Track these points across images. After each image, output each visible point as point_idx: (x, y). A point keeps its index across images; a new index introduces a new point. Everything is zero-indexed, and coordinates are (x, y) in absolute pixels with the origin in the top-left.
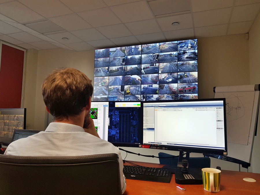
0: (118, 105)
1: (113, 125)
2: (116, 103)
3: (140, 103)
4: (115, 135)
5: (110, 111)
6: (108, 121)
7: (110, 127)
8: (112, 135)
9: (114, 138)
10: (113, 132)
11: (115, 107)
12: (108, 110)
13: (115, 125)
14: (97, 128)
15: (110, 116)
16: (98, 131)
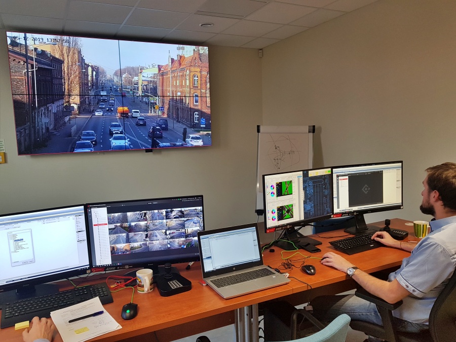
0: (312, 174)
1: (308, 199)
2: (310, 172)
3: (330, 169)
4: (310, 210)
5: (304, 182)
6: (302, 195)
7: (305, 202)
8: (308, 210)
9: (310, 212)
10: (309, 207)
11: (309, 176)
12: (302, 182)
13: (310, 199)
14: (292, 206)
15: (305, 189)
16: (294, 209)
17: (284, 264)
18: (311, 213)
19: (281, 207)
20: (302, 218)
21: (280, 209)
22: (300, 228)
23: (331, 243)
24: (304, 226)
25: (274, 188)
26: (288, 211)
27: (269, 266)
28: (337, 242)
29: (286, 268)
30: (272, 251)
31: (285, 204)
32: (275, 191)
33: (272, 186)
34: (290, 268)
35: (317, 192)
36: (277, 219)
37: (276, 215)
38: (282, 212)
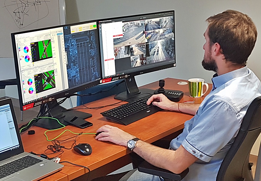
0: (75, 29)
1: (72, 62)
2: (72, 27)
4: (75, 76)
5: (66, 41)
6: (65, 57)
7: (68, 67)
8: (72, 77)
9: (75, 80)
10: (73, 73)
11: (71, 33)
12: (63, 40)
13: (74, 62)
14: (53, 73)
15: (67, 49)
16: (55, 76)
17: (51, 148)
18: (77, 79)
19: (39, 75)
20: (67, 87)
21: (39, 78)
22: (64, 100)
23: (103, 114)
24: (68, 96)
25: (28, 51)
26: (49, 80)
27: (32, 153)
28: (110, 112)
29: (55, 152)
30: (32, 133)
31: (45, 71)
32: (30, 54)
33: (25, 48)
34: (59, 151)
35: (82, 53)
36: (35, 91)
37: (33, 86)
38: (42, 81)
